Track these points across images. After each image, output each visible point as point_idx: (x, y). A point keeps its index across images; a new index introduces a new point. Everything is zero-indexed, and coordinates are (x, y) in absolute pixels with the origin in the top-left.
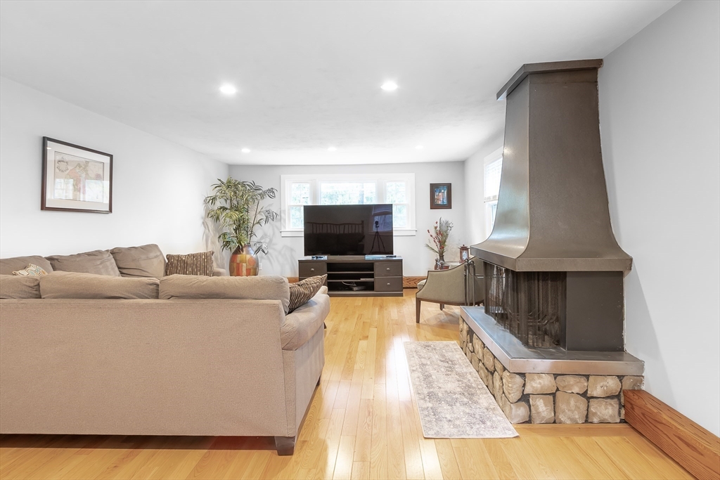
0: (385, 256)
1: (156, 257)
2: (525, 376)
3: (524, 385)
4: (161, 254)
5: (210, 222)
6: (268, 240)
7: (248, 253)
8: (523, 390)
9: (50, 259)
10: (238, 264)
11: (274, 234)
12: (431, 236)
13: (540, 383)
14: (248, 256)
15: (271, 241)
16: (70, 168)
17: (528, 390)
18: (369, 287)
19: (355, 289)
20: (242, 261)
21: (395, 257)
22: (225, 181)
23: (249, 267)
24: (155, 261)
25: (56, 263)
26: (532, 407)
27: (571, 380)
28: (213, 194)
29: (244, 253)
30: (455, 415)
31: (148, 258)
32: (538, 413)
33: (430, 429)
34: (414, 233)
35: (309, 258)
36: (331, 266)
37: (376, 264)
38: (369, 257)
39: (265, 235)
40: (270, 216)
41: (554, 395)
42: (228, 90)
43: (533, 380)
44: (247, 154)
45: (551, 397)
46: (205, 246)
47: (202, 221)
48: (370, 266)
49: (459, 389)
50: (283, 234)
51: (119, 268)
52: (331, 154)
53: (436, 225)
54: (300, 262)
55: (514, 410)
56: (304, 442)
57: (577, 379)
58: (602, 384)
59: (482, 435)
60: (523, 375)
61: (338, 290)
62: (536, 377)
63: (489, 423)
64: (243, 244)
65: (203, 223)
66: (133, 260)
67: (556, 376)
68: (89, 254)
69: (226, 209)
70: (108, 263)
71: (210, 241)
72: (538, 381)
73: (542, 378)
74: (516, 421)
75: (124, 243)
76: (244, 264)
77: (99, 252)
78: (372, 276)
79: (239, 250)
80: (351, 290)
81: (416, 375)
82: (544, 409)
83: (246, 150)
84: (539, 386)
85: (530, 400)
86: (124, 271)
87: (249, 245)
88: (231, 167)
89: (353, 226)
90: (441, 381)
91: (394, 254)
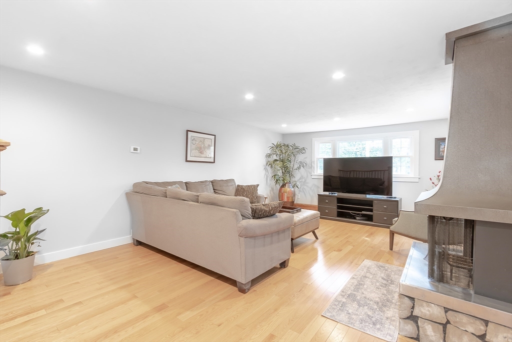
0: (386, 197)
1: (232, 185)
2: (414, 301)
3: (413, 308)
4: (235, 184)
5: (269, 168)
6: (303, 180)
7: (289, 187)
8: (412, 312)
9: (186, 183)
10: (282, 193)
11: (307, 176)
12: (433, 183)
13: (429, 311)
14: (288, 189)
15: (305, 181)
16: (197, 143)
17: (416, 312)
18: (370, 218)
19: (357, 218)
20: (285, 192)
21: (395, 198)
22: (275, 144)
23: (288, 196)
24: (231, 188)
25: (187, 185)
26: (420, 329)
27: (465, 319)
28: (269, 152)
29: (286, 187)
30: (356, 312)
31: (227, 186)
32: (427, 335)
33: (330, 312)
34: (417, 180)
35: (327, 193)
36: (340, 200)
37: (375, 202)
38: (369, 197)
39: (302, 177)
40: (302, 165)
41: (445, 326)
42: (249, 97)
43: (422, 306)
44: (285, 127)
45: (441, 327)
46: (266, 182)
47: (264, 167)
48: (370, 203)
49: (377, 299)
50: (313, 177)
51: (214, 189)
52: (336, 123)
53: (439, 174)
54: (319, 195)
55: (402, 325)
56: (255, 291)
57: (472, 320)
58: (505, 335)
59: (364, 330)
60: (412, 299)
61: (346, 217)
62: (425, 304)
63: (378, 326)
64: (285, 182)
65: (265, 169)
66: (220, 186)
67: (447, 310)
68: (201, 182)
69: (278, 160)
70: (208, 187)
71: (269, 179)
72: (427, 309)
73: (431, 307)
74: (404, 333)
75: (218, 177)
76: (286, 194)
77: (206, 181)
78: (371, 210)
79: (283, 186)
80: (355, 219)
81: (352, 281)
82: (433, 334)
83: (284, 126)
84: (427, 312)
85: (419, 321)
86: (216, 191)
87: (290, 182)
88: (284, 135)
89: (358, 172)
90: (369, 290)
91: (393, 196)
